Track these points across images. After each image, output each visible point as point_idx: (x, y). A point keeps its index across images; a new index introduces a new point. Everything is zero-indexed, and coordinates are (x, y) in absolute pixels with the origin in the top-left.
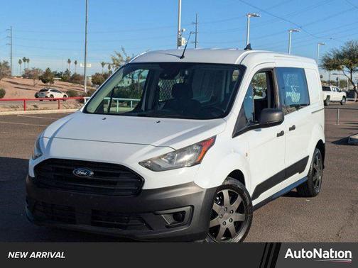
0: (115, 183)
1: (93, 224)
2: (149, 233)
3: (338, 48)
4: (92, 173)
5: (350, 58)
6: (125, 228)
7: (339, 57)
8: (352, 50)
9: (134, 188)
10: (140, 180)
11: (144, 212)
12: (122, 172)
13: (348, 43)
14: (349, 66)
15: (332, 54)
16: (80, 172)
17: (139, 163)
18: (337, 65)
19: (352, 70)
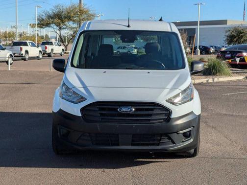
0: (151, 115)
1: (133, 145)
2: (174, 146)
3: (49, 10)
4: (134, 109)
5: (59, 19)
6: (158, 144)
7: (50, 17)
8: (59, 12)
9: (165, 117)
10: (168, 112)
11: (172, 133)
12: (156, 107)
13: (56, 6)
14: (58, 25)
15: (44, 15)
16: (124, 109)
17: (166, 101)
18: (49, 24)
19: (60, 28)
